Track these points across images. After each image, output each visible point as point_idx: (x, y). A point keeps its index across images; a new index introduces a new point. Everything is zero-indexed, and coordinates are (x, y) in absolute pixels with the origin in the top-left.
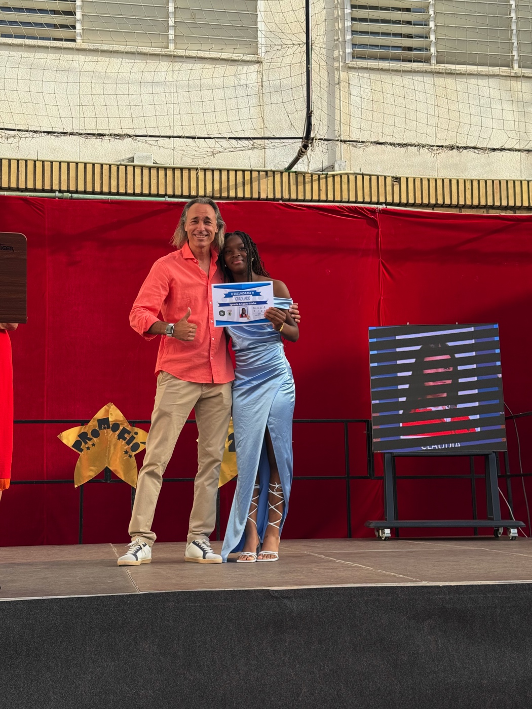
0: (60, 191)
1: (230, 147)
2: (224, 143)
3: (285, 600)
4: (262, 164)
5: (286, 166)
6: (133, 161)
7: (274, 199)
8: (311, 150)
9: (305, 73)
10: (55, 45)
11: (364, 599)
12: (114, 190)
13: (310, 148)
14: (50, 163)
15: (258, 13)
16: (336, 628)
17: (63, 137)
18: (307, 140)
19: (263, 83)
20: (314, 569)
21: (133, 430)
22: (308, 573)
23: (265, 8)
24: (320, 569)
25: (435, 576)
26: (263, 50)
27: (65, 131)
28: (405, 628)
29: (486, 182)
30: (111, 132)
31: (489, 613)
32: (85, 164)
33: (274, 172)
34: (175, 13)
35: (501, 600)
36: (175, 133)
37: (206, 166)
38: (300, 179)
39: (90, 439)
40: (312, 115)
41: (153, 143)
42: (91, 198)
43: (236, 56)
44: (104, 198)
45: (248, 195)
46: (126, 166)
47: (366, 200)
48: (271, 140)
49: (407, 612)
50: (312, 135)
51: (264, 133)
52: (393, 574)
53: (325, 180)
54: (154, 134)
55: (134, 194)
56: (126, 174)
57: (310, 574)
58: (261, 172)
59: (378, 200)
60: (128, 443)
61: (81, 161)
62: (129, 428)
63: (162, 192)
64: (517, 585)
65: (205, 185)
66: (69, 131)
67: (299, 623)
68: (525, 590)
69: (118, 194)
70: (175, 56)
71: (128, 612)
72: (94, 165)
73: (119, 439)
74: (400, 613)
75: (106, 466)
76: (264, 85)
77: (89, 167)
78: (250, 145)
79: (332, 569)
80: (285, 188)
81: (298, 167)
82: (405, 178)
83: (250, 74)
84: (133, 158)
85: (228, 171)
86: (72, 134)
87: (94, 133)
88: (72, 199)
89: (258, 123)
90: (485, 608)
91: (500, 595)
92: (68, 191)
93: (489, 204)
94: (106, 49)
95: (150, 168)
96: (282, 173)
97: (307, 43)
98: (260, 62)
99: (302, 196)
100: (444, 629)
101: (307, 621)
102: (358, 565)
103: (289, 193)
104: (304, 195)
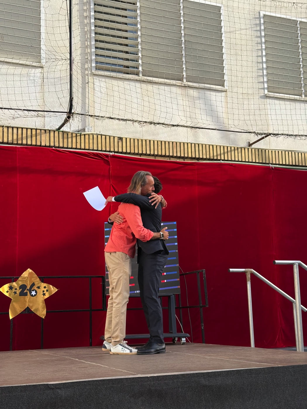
1: (24, 115)
2: (20, 112)
3: (57, 390)
4: (43, 125)
5: (57, 128)
7: (50, 146)
9: (69, 76)
11: (104, 387)
13: (72, 118)
15: (41, 39)
18: (70, 114)
19: (44, 80)
20: (73, 368)
22: (70, 371)
23: (45, 37)
24: (77, 368)
25: (145, 370)
26: (44, 61)
28: (128, 403)
29: (169, 142)
31: (175, 391)
33: (50, 131)
35: (182, 384)
37: (9, 125)
38: (65, 135)
40: (73, 100)
43: (28, 63)
45: (34, 143)
47: (103, 149)
48: (48, 112)
49: (129, 393)
50: (73, 111)
51: (44, 108)
52: (120, 370)
53: (79, 137)
57: (71, 372)
58: (42, 131)
59: (110, 150)
64: (190, 374)
65: (8, 136)
67: (66, 403)
68: (195, 377)
74: (126, 393)
78: (36, 114)
79: (84, 368)
80: (56, 139)
81: (64, 129)
82: (125, 138)
83: (36, 74)
85: (22, 128)
89: (40, 102)
90: (173, 388)
91: (181, 381)
93: (170, 155)
97: (70, 59)
98: (42, 67)
99: (66, 145)
100: (150, 402)
101: (71, 402)
102: (99, 365)
103: (59, 143)
104: (68, 145)
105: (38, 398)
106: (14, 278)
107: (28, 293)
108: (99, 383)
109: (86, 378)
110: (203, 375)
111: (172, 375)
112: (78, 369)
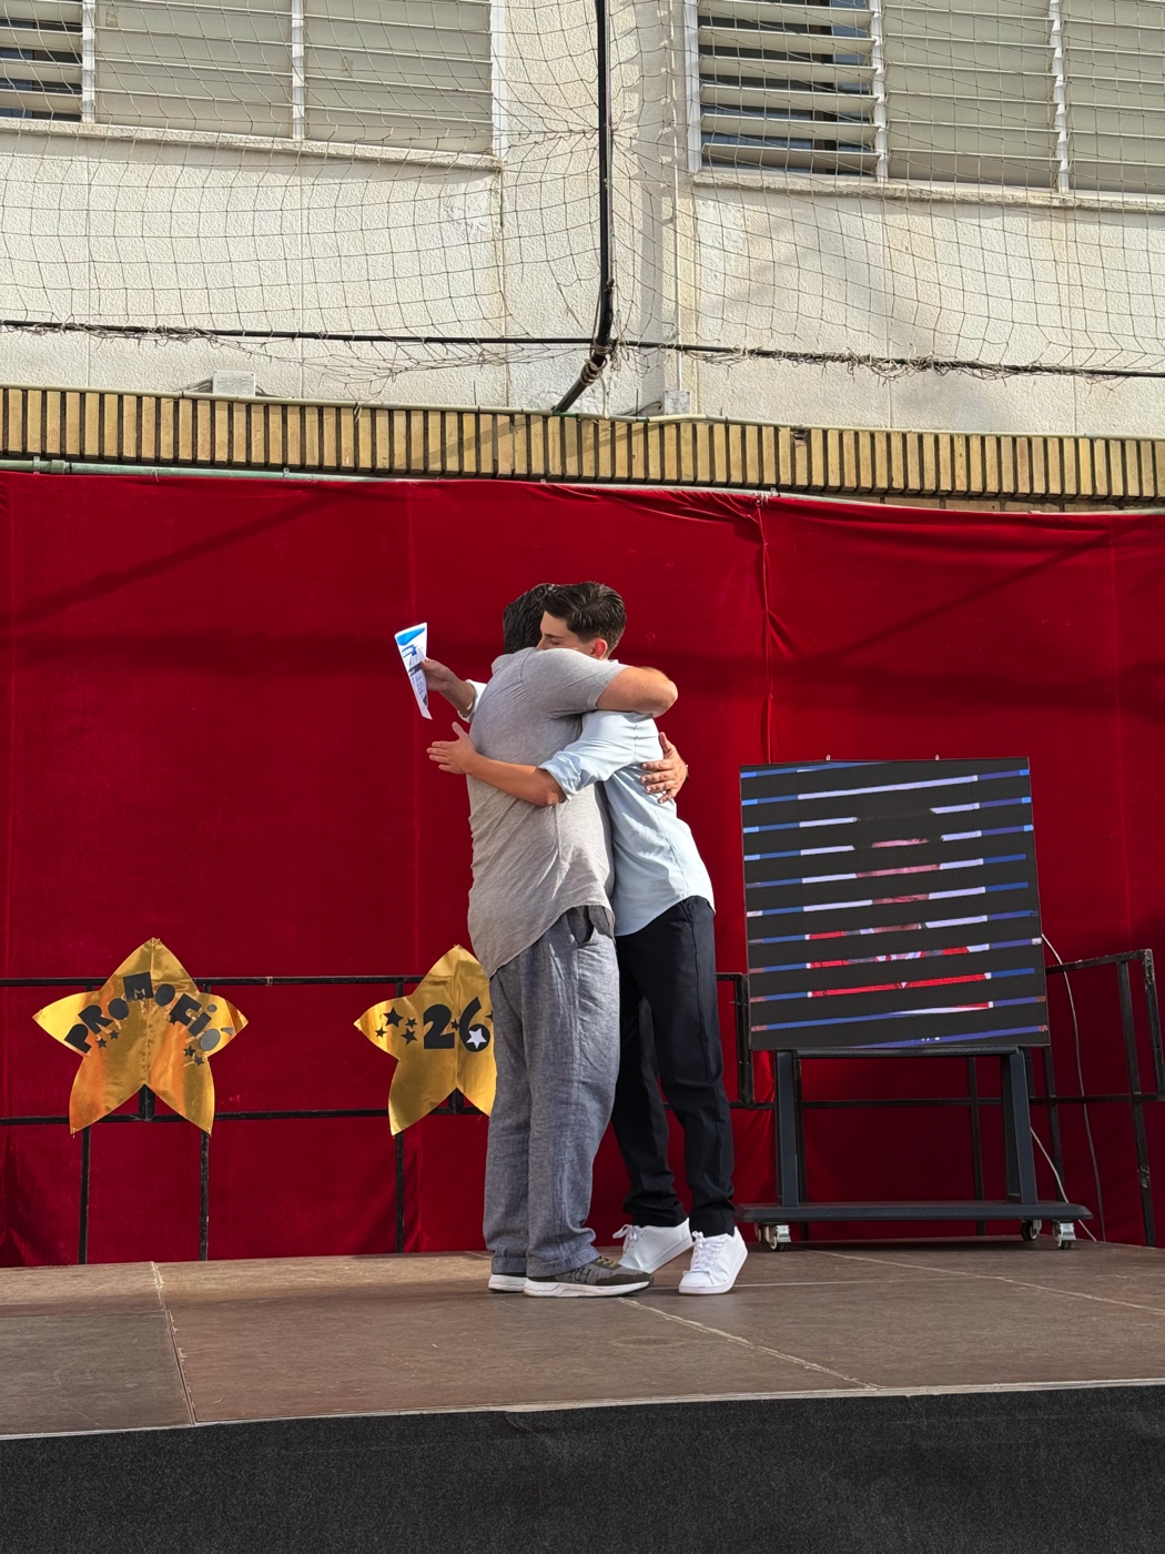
0: (44, 456)
1: (430, 358)
2: (416, 350)
3: (542, 1437)
4: (502, 397)
5: (557, 403)
6: (210, 389)
7: (529, 476)
8: (612, 367)
9: (598, 197)
10: (33, 128)
11: (728, 1430)
12: (166, 454)
13: (610, 363)
14: (21, 392)
15: (493, 60)
16: (664, 1502)
17: (49, 334)
18: (603, 345)
19: (508, 218)
20: (613, 1343)
21: (208, 1000)
22: (600, 1356)
23: (507, 50)
24: (627, 1342)
26: (504, 142)
27: (55, 321)
29: (998, 440)
30: (160, 324)
31: (1020, 1459)
32: (102, 395)
33: (528, 416)
34: (305, 58)
35: (1048, 1429)
36: (306, 326)
37: (378, 402)
38: (588, 431)
39: (106, 1023)
40: (615, 289)
41: (255, 348)
42: (114, 471)
43: (440, 156)
44: (144, 472)
45: (469, 467)
46: (195, 401)
47: (733, 480)
48: (521, 345)
49: (830, 1460)
50: (613, 335)
51: (506, 328)
52: (796, 1360)
53: (642, 436)
54: (258, 329)
55: (212, 464)
56: (195, 417)
57: (603, 1359)
58: (499, 417)
59: (761, 479)
60: (194, 1030)
61: (93, 387)
62: (196, 995)
63: (275, 459)
64: (1085, 1392)
65: (374, 444)
66: (64, 319)
67: (576, 1492)
69: (176, 462)
70: (304, 155)
71: (167, 1471)
72: (121, 397)
73: (173, 1021)
74: (814, 1462)
75: (145, 1082)
76: (505, 222)
77: (111, 402)
78: (474, 354)
79: (655, 1342)
80: (554, 454)
81: (583, 405)
82: (821, 432)
83: (476, 197)
84: (211, 382)
85: (426, 412)
86: (70, 328)
87: (124, 325)
88: (71, 473)
89: (491, 305)
90: (1011, 1447)
91: (1046, 1417)
92: (63, 456)
93: (1005, 490)
94: (149, 137)
95: (249, 405)
96: (545, 418)
97: (602, 130)
98: (495, 171)
99: (591, 469)
100: (918, 1501)
101: (595, 1486)
102: (715, 1331)
103: (563, 463)
104: (597, 468)
105: (466, 1465)
106: (401, 979)
107: (457, 1038)
108: (708, 1417)
109: (654, 1391)
110: (1141, 1398)
111: (1006, 1393)
112: (630, 1346)
